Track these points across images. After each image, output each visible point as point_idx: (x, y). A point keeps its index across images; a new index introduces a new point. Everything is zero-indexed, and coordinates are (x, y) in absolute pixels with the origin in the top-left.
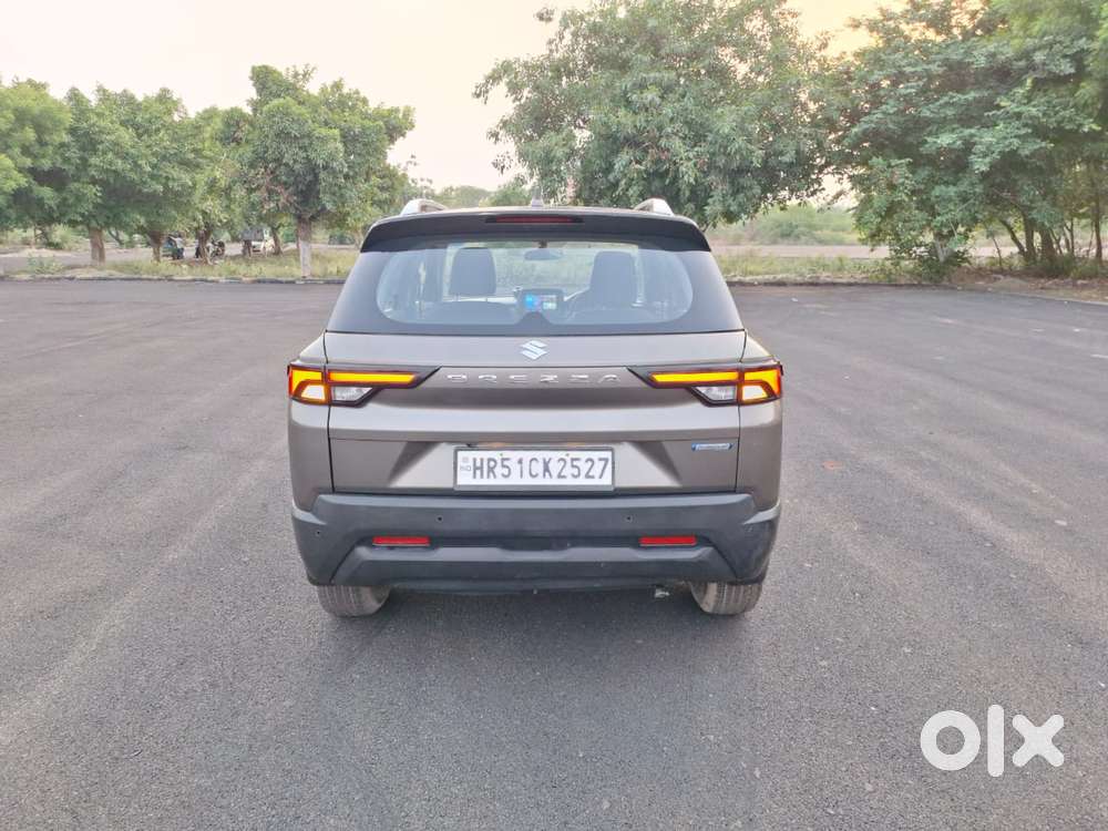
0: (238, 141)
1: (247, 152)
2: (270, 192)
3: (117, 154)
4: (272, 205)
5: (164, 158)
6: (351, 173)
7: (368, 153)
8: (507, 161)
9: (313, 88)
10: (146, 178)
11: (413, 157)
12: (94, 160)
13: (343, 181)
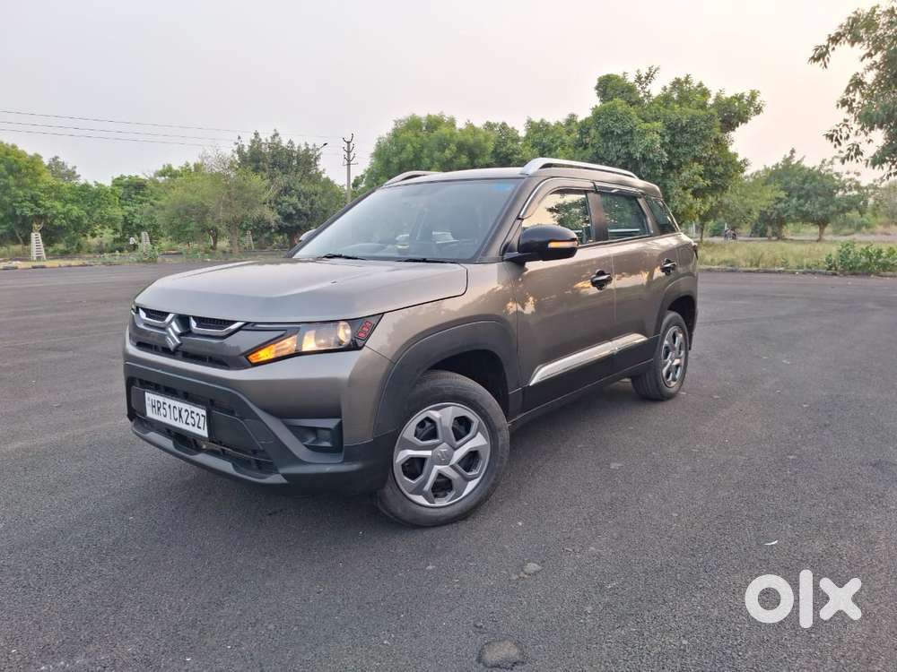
0: (586, 146)
7: (696, 142)
8: (845, 131)
13: (661, 170)
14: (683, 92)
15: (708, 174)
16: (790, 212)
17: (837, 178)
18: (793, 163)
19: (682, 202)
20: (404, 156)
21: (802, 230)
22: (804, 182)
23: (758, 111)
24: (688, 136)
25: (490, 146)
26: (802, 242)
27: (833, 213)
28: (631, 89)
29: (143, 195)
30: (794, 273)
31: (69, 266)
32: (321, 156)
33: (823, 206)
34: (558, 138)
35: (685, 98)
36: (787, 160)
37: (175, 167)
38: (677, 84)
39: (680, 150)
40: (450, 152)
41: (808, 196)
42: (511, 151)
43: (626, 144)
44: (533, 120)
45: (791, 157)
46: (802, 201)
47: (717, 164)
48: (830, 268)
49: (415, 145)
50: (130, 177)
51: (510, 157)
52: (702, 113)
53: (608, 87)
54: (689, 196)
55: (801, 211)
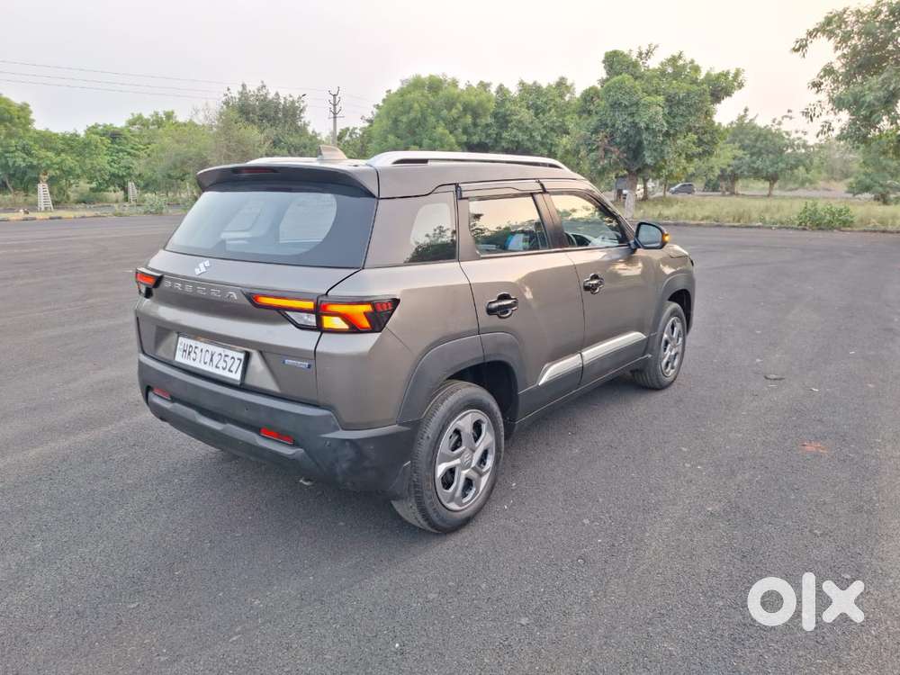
0: (589, 113)
1: (594, 120)
2: (606, 151)
3: (520, 129)
4: (606, 162)
5: (552, 129)
6: (672, 132)
7: (690, 113)
8: (818, 110)
9: (654, 63)
10: (538, 145)
11: (789, 111)
12: (505, 135)
13: (661, 138)
14: (677, 69)
15: (700, 142)
16: (744, 168)
17: (787, 137)
18: (746, 122)
19: (678, 166)
20: (412, 115)
21: (751, 185)
22: (756, 140)
23: (741, 86)
24: (683, 108)
25: (492, 106)
26: (754, 197)
27: (782, 170)
28: (635, 65)
29: (119, 144)
30: (771, 228)
31: (83, 217)
32: (307, 109)
33: (774, 163)
34: (551, 100)
35: (677, 74)
36: (741, 118)
37: (146, 116)
38: (673, 60)
39: (676, 120)
40: (456, 111)
41: (760, 154)
42: (509, 112)
43: (632, 115)
44: (525, 81)
45: (745, 116)
46: (754, 158)
47: (706, 132)
48: (800, 224)
49: (422, 104)
50: (105, 126)
51: (508, 118)
52: (695, 88)
53: (614, 62)
54: (683, 161)
55: (753, 168)
